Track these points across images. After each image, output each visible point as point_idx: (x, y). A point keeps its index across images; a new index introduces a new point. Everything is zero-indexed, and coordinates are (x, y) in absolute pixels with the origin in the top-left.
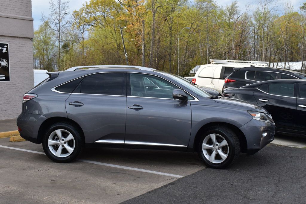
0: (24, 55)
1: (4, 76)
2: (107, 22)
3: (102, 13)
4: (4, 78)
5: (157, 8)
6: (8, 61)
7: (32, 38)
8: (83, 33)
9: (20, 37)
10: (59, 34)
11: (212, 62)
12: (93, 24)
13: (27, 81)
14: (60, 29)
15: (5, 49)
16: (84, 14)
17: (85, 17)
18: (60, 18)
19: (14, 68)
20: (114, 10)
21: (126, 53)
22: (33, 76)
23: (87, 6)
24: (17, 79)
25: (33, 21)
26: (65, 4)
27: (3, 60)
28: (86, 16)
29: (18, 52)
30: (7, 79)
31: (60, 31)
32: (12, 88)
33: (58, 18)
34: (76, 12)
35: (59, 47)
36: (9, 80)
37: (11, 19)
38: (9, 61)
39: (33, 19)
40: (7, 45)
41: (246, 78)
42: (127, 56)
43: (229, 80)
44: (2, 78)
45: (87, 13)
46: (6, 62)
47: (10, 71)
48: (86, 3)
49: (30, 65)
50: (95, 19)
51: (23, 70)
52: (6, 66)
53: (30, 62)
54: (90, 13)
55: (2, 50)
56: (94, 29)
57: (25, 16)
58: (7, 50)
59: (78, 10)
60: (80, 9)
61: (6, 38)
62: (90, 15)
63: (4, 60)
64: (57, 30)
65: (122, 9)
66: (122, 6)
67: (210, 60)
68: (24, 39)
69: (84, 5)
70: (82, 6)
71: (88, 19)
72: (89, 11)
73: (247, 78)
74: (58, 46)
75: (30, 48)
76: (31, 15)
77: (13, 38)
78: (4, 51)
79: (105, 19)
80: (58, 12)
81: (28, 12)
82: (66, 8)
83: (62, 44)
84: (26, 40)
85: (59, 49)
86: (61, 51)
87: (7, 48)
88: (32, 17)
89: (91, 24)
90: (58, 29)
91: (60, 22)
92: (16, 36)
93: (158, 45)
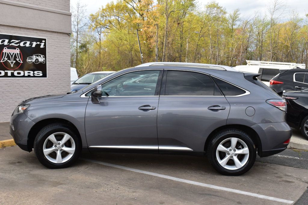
0: (61, 51)
1: (41, 72)
2: (120, 25)
3: (116, 17)
4: (41, 75)
5: (170, 12)
6: (45, 57)
7: (70, 34)
8: (100, 35)
9: (58, 32)
10: (77, 35)
11: (249, 63)
12: (108, 27)
13: (64, 78)
14: (78, 30)
15: (42, 44)
16: (99, 18)
17: (100, 20)
18: (78, 21)
19: (51, 65)
20: (127, 14)
21: (141, 54)
22: (70, 73)
23: (103, 10)
24: (54, 76)
25: (71, 16)
26: (84, 7)
27: (40, 56)
28: (102, 19)
29: (56, 47)
30: (44, 75)
31: (78, 32)
32: (48, 86)
33: (77, 20)
34: (92, 15)
35: (77, 48)
36: (46, 77)
37: (49, 13)
38: (47, 56)
39: (71, 14)
40: (45, 40)
41: (294, 81)
42: (142, 57)
43: (276, 82)
44: (39, 74)
45: (102, 16)
46: (44, 58)
47: (48, 68)
48: (103, 7)
49: (68, 61)
50: (110, 22)
51: (60, 67)
52: (43, 62)
53: (67, 58)
54: (106, 16)
55: (40, 45)
56: (109, 32)
57: (63, 10)
58: (45, 45)
59: (94, 14)
60: (96, 12)
61: (44, 32)
62: (105, 18)
63: (42, 56)
64: (75, 31)
65: (134, 13)
66: (135, 11)
67: (246, 61)
68: (62, 35)
69: (100, 9)
70: (99, 10)
71: (103, 22)
72: (104, 15)
73: (296, 80)
74: (76, 46)
75: (67, 44)
76: (69, 10)
77: (51, 33)
78: (42, 46)
79: (119, 23)
80: (77, 15)
81: (66, 6)
82: (84, 11)
83: (79, 44)
84: (64, 35)
85: (77, 50)
86: (78, 51)
87: (45, 43)
88: (71, 11)
89: (105, 26)
90: (77, 30)
91: (79, 24)
92: (54, 31)
93: (171, 47)
